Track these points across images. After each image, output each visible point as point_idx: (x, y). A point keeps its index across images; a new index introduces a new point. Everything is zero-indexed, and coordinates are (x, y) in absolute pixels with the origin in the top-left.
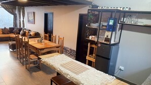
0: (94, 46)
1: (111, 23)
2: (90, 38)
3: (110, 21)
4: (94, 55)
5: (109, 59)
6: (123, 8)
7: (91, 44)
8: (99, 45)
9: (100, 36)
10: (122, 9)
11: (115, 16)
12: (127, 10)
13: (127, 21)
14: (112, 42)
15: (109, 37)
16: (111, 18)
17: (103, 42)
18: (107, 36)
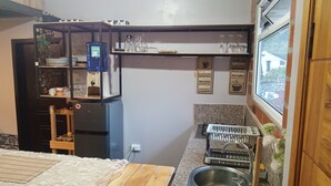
0: (65, 112)
1: (96, 52)
2: (52, 92)
3: (93, 48)
4: (69, 133)
5: (106, 133)
6: (115, 22)
7: (56, 108)
8: (78, 106)
9: (75, 87)
10: (112, 24)
11: (101, 39)
12: (123, 24)
13: (127, 47)
14: (106, 95)
15: (97, 84)
16: (93, 43)
17: (86, 97)
18: (93, 83)
